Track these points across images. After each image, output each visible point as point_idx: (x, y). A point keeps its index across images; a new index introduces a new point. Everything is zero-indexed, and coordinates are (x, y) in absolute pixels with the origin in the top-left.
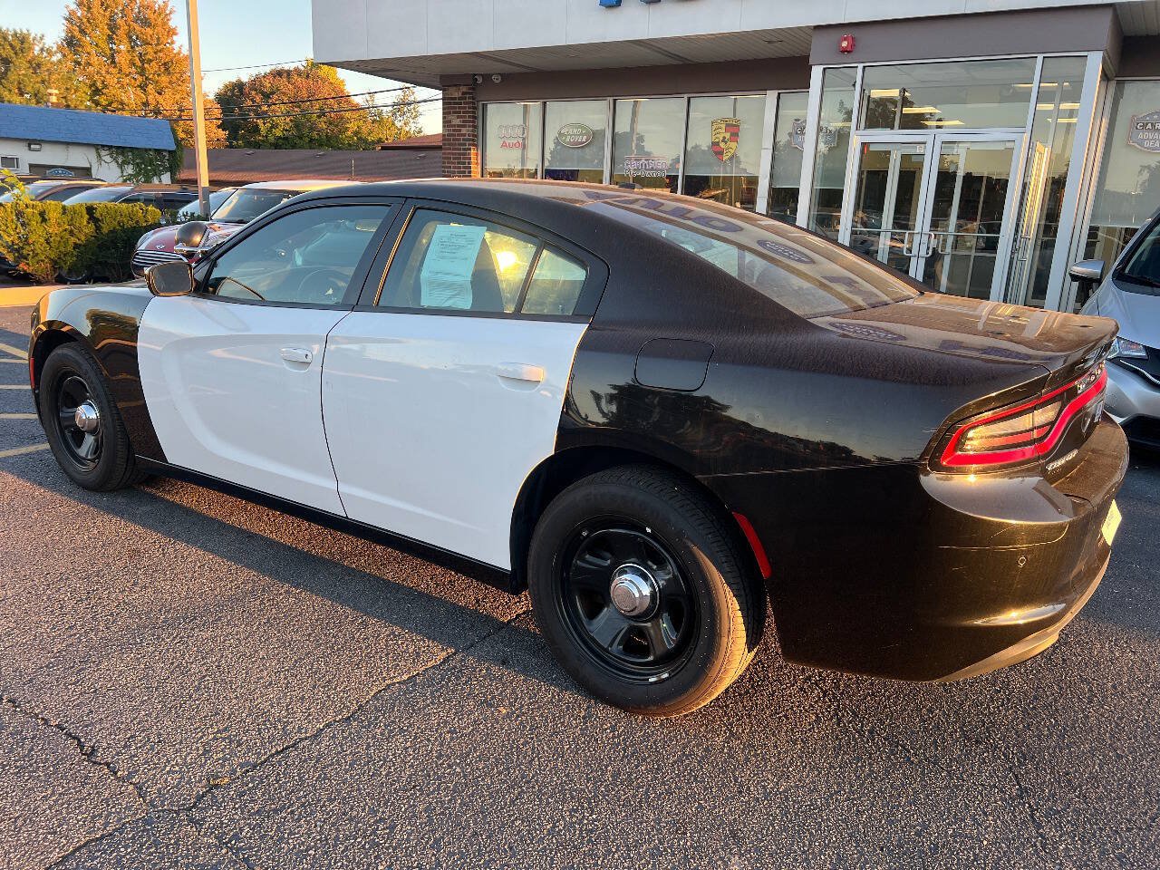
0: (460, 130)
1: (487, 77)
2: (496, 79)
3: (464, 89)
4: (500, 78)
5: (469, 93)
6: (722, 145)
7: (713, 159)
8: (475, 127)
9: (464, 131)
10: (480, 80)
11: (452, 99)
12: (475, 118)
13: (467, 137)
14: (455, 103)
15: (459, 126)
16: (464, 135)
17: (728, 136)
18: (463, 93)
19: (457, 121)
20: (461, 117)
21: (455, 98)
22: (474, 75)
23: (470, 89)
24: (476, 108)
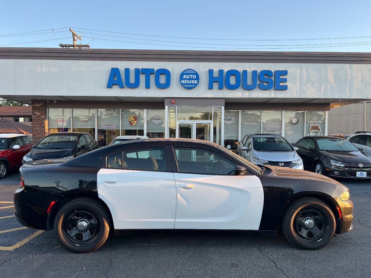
0: (40, 117)
1: (51, 102)
3: (42, 104)
4: (56, 102)
5: (44, 106)
6: (132, 122)
7: (130, 125)
8: (46, 115)
9: (42, 117)
10: (48, 102)
11: (36, 107)
12: (46, 113)
14: (39, 108)
15: (39, 115)
16: (42, 118)
17: (134, 119)
18: (41, 105)
19: (38, 114)
20: (41, 112)
21: (38, 107)
22: (46, 100)
23: (44, 104)
24: (46, 110)
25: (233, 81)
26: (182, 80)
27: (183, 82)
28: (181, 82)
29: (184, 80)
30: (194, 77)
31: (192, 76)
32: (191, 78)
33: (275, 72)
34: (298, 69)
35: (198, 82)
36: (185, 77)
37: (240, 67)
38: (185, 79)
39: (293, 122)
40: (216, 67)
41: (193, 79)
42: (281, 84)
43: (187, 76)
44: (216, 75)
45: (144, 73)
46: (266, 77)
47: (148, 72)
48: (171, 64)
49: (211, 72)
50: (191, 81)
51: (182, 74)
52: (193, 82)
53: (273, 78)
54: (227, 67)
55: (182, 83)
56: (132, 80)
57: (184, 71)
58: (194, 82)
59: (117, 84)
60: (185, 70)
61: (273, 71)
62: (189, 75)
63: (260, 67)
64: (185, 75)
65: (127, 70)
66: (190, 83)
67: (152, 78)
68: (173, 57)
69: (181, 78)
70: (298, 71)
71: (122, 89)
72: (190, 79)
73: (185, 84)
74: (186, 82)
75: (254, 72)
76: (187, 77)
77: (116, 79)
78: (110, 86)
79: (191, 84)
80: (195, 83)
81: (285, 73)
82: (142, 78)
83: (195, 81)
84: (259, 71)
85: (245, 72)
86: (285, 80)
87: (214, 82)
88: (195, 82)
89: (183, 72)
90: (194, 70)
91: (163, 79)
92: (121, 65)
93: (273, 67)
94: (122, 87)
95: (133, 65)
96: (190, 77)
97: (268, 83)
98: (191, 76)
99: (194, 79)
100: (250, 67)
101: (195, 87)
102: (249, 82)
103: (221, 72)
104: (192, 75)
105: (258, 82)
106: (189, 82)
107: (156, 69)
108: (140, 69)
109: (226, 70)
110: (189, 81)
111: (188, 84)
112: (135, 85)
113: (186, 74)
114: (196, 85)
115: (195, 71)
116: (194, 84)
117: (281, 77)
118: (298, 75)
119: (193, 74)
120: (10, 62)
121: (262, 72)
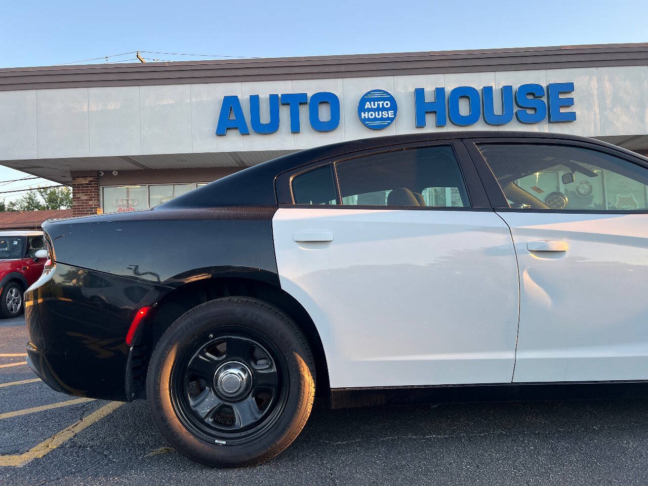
0: (88, 203)
1: (108, 173)
2: (115, 173)
3: (91, 179)
4: (117, 173)
5: (94, 181)
8: (99, 200)
9: (91, 203)
10: (102, 174)
11: (80, 185)
12: (98, 195)
13: (93, 206)
14: (85, 187)
15: (86, 200)
16: (92, 205)
18: (90, 181)
19: (84, 197)
20: (89, 195)
21: (83, 184)
22: (98, 171)
23: (95, 179)
24: (99, 190)
25: (464, 108)
26: (363, 113)
27: (365, 117)
28: (360, 115)
29: (367, 113)
30: (387, 104)
31: (383, 104)
32: (381, 106)
33: (548, 87)
34: (595, 78)
35: (395, 114)
36: (368, 105)
37: (477, 81)
38: (369, 110)
39: (582, 191)
40: (430, 83)
41: (384, 109)
42: (562, 110)
43: (372, 103)
44: (429, 98)
45: (289, 104)
46: (531, 97)
47: (294, 101)
48: (339, 81)
49: (419, 93)
50: (380, 112)
51: (363, 101)
52: (385, 114)
53: (545, 99)
54: (451, 82)
55: (363, 117)
56: (265, 118)
57: (366, 95)
58: (387, 115)
59: (236, 128)
60: (369, 93)
61: (544, 85)
62: (376, 103)
63: (517, 79)
64: (368, 103)
65: (254, 100)
66: (380, 116)
67: (304, 113)
68: (343, 68)
69: (361, 108)
70: (594, 84)
71: (246, 137)
72: (378, 109)
73: (369, 119)
74: (372, 115)
75: (507, 90)
76: (373, 107)
77: (233, 117)
78: (221, 132)
79: (382, 119)
80: (390, 116)
81: (569, 88)
82: (285, 113)
83: (390, 112)
84: (515, 87)
85: (488, 90)
86: (570, 102)
87: (427, 112)
88: (390, 114)
89: (364, 96)
90: (385, 92)
91: (324, 114)
92: (243, 91)
93: (543, 78)
94: (245, 133)
95: (265, 89)
96: (378, 105)
97: (535, 109)
98: (381, 103)
99: (387, 110)
100: (497, 80)
101: (389, 124)
102: (497, 109)
103: (440, 92)
104: (383, 102)
105: (516, 109)
106: (377, 116)
107: (310, 95)
108: (280, 96)
109: (449, 89)
110: (377, 113)
111: (375, 119)
112: (272, 128)
113: (370, 100)
114: (392, 119)
115: (388, 94)
116: (388, 118)
117: (561, 97)
118: (595, 92)
119: (384, 99)
120: (30, 96)
121: (523, 88)
